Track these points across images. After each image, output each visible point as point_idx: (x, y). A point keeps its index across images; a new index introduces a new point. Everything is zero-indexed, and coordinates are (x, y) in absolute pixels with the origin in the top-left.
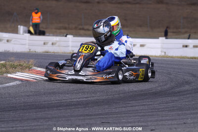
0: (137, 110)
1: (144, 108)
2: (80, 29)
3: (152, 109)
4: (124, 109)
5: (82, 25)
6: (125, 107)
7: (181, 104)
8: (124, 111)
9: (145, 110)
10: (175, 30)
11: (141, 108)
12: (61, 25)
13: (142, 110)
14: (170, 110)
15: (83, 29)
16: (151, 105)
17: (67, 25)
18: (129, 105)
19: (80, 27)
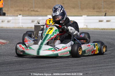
0: (56, 66)
1: (61, 64)
2: (32, 11)
3: (66, 65)
4: (47, 65)
5: (33, 8)
6: (48, 64)
7: (87, 61)
8: (46, 67)
9: (61, 65)
10: (98, 10)
11: (59, 64)
12: (18, 8)
13: (59, 65)
14: (79, 65)
15: (34, 11)
16: (67, 62)
17: (22, 8)
18: (51, 62)
19: (32, 9)
